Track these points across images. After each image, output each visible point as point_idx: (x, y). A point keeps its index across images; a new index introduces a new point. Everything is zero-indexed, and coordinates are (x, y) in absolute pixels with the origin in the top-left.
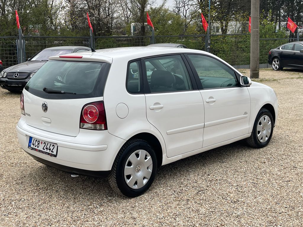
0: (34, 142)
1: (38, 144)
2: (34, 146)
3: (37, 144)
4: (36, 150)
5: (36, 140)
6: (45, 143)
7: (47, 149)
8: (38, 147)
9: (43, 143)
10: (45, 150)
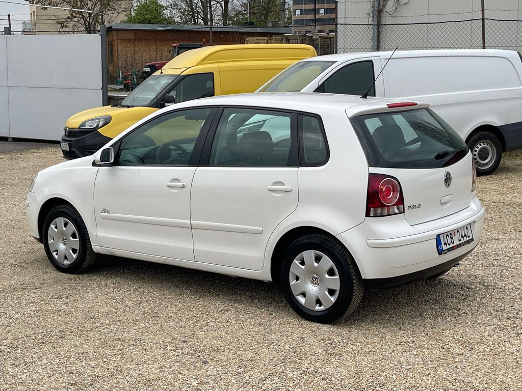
0: (446, 240)
1: (452, 238)
2: (447, 245)
3: (449, 239)
4: (453, 248)
5: (447, 235)
6: (458, 231)
7: (462, 237)
8: (453, 243)
9: (456, 233)
10: (463, 241)
